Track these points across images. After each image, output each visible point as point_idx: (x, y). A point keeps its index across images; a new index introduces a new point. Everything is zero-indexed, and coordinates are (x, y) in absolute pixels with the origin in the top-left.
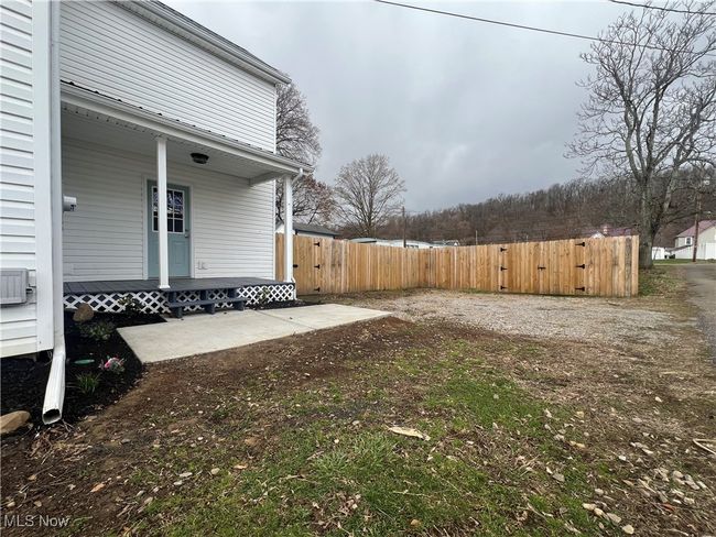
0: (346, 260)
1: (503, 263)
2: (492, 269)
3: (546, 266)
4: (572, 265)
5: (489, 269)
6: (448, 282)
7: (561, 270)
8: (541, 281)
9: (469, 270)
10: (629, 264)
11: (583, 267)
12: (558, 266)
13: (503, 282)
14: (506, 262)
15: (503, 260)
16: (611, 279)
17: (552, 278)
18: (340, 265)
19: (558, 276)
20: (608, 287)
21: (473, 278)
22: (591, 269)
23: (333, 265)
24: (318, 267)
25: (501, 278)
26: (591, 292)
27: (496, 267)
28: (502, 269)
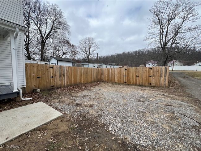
0: (67, 74)
1: (125, 74)
2: (122, 76)
3: (139, 76)
4: (147, 76)
5: (121, 76)
6: (108, 80)
7: (144, 77)
8: (137, 81)
9: (115, 76)
10: (165, 76)
11: (151, 76)
12: (143, 76)
13: (125, 81)
14: (126, 74)
15: (126, 73)
16: (160, 81)
17: (141, 80)
18: (64, 76)
19: (143, 79)
20: (159, 84)
21: (116, 79)
22: (153, 77)
23: (60, 76)
24: (53, 77)
25: (124, 79)
26: (153, 85)
27: (123, 75)
28: (125, 76)
